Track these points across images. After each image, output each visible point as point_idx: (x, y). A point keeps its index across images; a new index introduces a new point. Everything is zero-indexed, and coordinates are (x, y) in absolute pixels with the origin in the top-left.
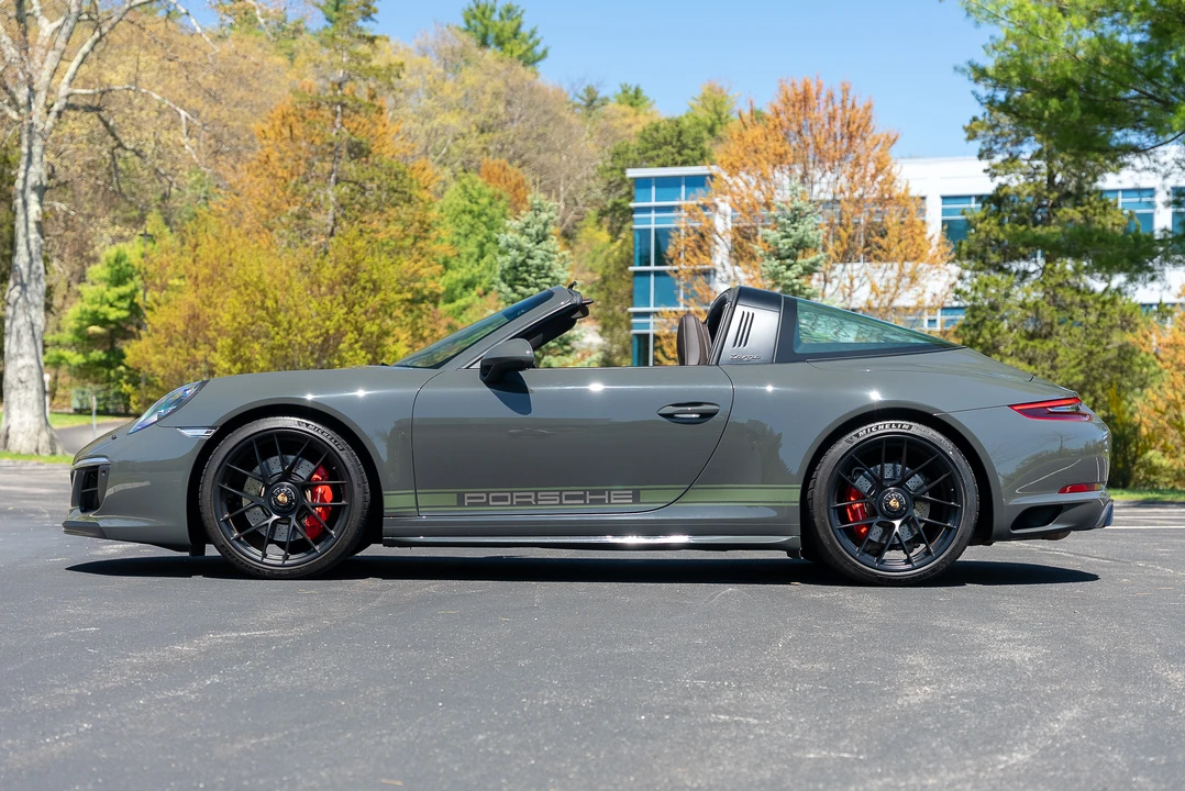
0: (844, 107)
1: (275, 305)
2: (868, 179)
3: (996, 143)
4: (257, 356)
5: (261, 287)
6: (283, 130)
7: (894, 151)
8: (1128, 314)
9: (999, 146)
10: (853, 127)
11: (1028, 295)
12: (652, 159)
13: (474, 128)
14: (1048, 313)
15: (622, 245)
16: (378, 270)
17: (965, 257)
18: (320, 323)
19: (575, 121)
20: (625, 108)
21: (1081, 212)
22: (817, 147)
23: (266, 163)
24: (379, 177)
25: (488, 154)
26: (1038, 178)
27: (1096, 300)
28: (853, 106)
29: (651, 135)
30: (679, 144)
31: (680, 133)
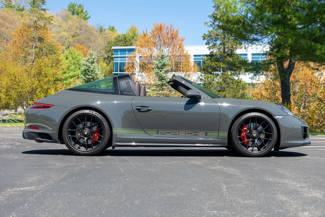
0: (171, 31)
1: (18, 80)
2: (177, 49)
3: (210, 41)
4: (13, 94)
5: (15, 75)
6: (20, 34)
7: (184, 43)
8: (244, 85)
9: (211, 41)
10: (173, 36)
11: (219, 80)
12: (118, 45)
13: (71, 36)
14: (224, 85)
15: (110, 67)
16: (47, 71)
17: (202, 70)
18: (31, 85)
19: (97, 35)
20: (110, 32)
21: (232, 59)
22: (164, 41)
23: (15, 43)
24: (47, 47)
25: (75, 43)
26: (221, 50)
27: (236, 82)
28: (173, 30)
29: (118, 38)
30: (125, 41)
31: (126, 38)
